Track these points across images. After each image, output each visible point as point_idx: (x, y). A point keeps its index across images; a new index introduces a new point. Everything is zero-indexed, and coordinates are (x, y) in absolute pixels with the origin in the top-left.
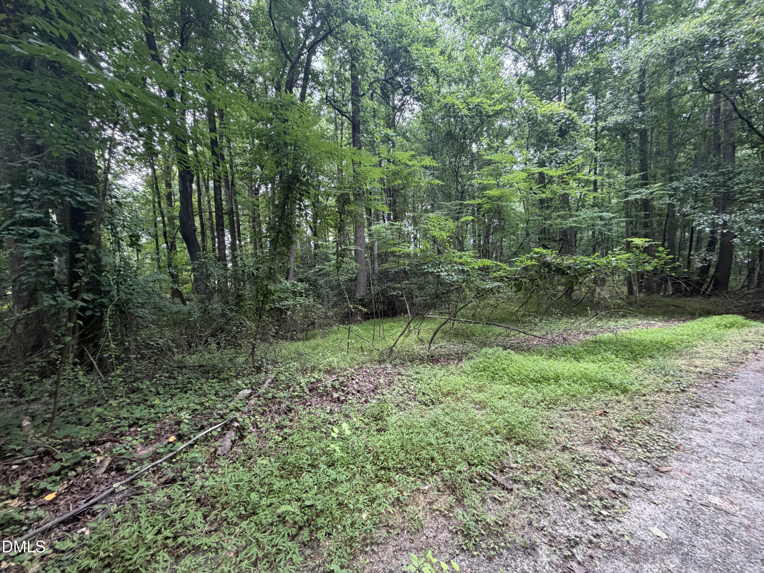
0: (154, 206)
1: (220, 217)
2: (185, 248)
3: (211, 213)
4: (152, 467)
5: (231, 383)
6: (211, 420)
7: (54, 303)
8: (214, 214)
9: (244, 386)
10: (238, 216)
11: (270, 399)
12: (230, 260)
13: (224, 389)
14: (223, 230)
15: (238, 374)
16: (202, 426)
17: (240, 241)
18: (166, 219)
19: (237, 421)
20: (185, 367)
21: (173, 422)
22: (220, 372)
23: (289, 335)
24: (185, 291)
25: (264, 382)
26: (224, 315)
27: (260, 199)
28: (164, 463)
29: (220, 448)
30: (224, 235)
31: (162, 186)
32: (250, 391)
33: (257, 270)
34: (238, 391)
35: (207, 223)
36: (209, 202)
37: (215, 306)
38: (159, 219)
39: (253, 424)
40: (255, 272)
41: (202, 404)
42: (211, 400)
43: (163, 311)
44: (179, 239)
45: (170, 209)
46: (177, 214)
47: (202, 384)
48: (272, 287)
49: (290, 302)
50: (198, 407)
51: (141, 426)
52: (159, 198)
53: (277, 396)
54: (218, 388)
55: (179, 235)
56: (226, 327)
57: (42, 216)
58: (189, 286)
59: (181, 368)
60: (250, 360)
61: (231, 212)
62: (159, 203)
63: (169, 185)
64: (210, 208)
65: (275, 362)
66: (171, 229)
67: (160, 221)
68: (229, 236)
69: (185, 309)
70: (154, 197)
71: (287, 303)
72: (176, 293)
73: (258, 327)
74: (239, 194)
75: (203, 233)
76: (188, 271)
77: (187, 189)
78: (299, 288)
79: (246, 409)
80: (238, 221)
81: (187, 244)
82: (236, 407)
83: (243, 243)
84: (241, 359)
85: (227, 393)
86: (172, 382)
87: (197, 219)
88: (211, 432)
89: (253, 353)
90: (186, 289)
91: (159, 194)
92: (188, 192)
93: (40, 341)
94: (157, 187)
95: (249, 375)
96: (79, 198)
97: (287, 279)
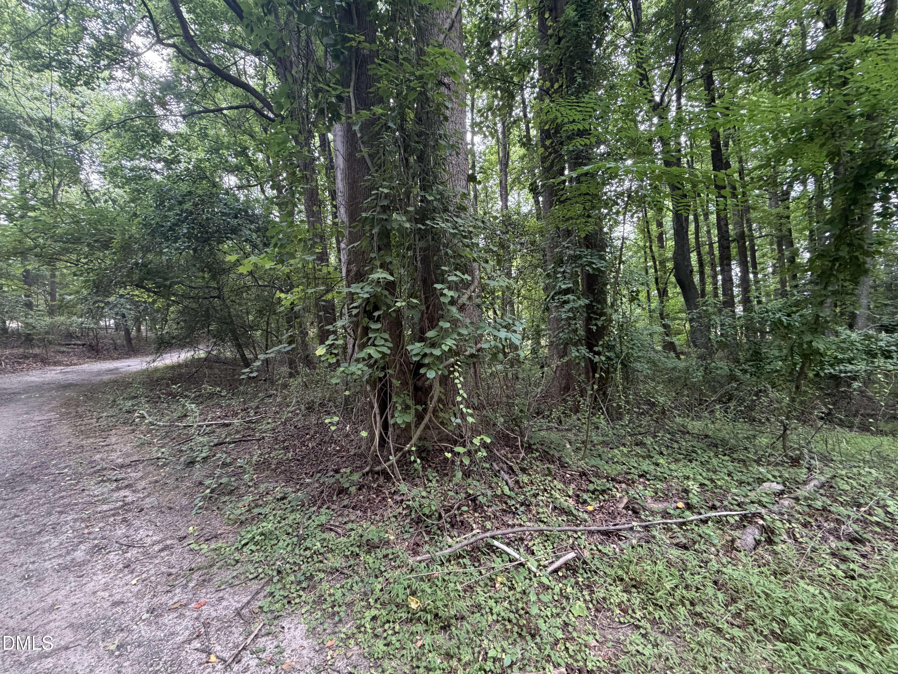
0: (645, 252)
1: (724, 248)
2: (678, 293)
3: (711, 245)
4: (663, 523)
5: (750, 468)
6: (726, 503)
7: (577, 354)
8: (716, 245)
9: (770, 477)
10: (752, 241)
11: (818, 510)
12: (739, 302)
13: (739, 472)
14: (729, 265)
15: (760, 459)
16: (714, 505)
17: (755, 274)
18: (657, 263)
19: (762, 518)
20: (688, 433)
21: (680, 488)
22: (733, 450)
23: (857, 421)
24: (677, 343)
25: (805, 483)
26: (732, 378)
27: (792, 206)
28: (674, 526)
29: (739, 541)
30: (730, 270)
31: (654, 227)
32: (780, 487)
33: (789, 315)
34: (760, 481)
35: (706, 258)
36: (709, 232)
37: (721, 364)
38: (650, 264)
39: (788, 533)
40: (784, 319)
41: (712, 481)
42: (723, 479)
43: (658, 366)
44: (672, 283)
45: (662, 251)
46: (670, 255)
47: (709, 457)
48: (819, 345)
49: (861, 367)
50: (707, 482)
51: (648, 480)
52: (651, 242)
53: (832, 509)
54: (731, 468)
55: (673, 279)
56: (735, 393)
57: (571, 285)
58: (683, 337)
59: (683, 433)
60: (779, 444)
61: (741, 237)
62: (651, 247)
63: (660, 224)
64: (710, 238)
65: (826, 459)
66: (662, 273)
67: (651, 267)
68: (738, 269)
69: (682, 365)
70: (645, 242)
71: (850, 367)
72: (670, 347)
73: (793, 400)
74: (754, 209)
75: (702, 273)
76: (682, 319)
77: (682, 225)
78: (881, 344)
79: (775, 508)
80: (753, 246)
81: (681, 287)
82: (760, 501)
83: (760, 276)
84: (764, 441)
85: (744, 478)
86: (676, 445)
87: (694, 256)
88: (726, 516)
89: (784, 436)
90: (680, 340)
91: (650, 238)
92: (683, 228)
93: (568, 385)
94: (648, 231)
95: (777, 464)
96: (594, 266)
97: (851, 327)
